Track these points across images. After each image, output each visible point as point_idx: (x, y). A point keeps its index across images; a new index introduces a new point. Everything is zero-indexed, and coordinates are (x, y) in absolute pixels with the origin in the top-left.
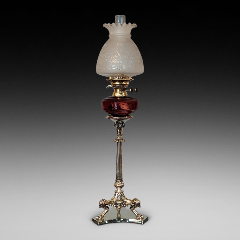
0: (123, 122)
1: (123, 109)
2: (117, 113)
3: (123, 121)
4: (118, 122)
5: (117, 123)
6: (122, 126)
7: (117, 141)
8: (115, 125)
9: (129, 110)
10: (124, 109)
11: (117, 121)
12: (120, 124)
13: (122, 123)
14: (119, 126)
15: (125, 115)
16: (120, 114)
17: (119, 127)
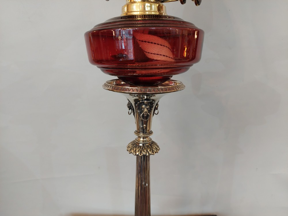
0: (153, 100)
1: (156, 57)
2: (135, 72)
3: (153, 98)
4: (139, 101)
5: (135, 104)
6: (150, 111)
7: (137, 154)
8: (130, 106)
9: (173, 61)
10: (156, 60)
11: (137, 98)
12: (144, 106)
13: (150, 103)
14: (143, 111)
15: (159, 80)
16: (146, 76)
17: (141, 113)
